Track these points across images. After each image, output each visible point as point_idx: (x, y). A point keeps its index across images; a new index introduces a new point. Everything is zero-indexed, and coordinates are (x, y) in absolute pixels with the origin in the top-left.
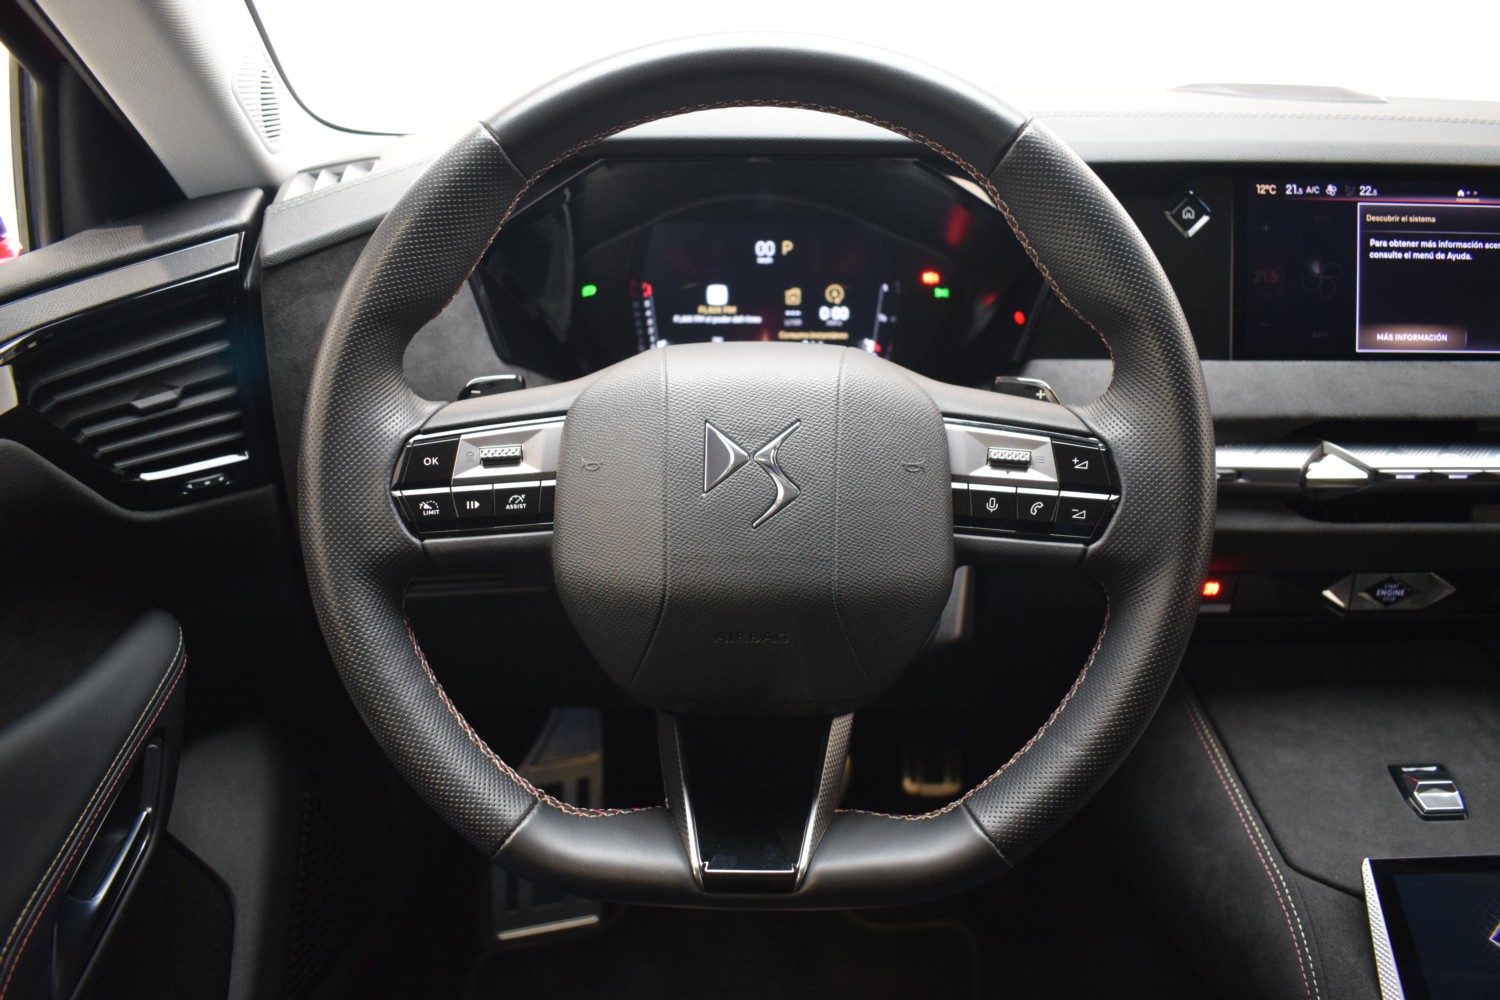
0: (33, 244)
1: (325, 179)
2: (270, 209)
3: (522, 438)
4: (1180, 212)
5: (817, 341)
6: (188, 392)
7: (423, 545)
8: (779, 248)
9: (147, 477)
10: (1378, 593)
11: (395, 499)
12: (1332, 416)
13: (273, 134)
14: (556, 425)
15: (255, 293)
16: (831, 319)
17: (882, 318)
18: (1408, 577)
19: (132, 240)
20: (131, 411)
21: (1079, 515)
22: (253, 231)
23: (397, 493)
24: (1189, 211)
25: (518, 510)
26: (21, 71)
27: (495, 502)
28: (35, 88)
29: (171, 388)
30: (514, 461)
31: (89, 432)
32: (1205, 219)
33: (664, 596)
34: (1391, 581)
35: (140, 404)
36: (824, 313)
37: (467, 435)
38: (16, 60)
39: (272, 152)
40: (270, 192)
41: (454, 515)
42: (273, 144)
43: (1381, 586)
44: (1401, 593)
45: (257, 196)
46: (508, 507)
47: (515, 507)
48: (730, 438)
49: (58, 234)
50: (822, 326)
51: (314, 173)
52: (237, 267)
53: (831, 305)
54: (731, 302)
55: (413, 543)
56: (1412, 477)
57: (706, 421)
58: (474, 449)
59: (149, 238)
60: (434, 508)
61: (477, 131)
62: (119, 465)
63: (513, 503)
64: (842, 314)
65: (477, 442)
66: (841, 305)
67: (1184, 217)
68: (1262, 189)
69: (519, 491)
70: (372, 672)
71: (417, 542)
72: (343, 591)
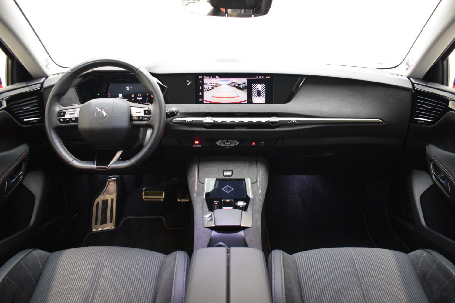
0: (8, 85)
1: (56, 75)
2: (46, 80)
3: (75, 111)
5: (137, 103)
6: (32, 107)
8: (130, 88)
9: (25, 120)
10: (225, 143)
11: (57, 119)
13: (48, 68)
14: (79, 110)
15: (42, 92)
16: (139, 99)
17: (148, 99)
18: (231, 141)
19: (24, 84)
20: (23, 109)
21: (146, 118)
22: (42, 83)
23: (58, 118)
24: (188, 81)
25: (74, 120)
27: (71, 119)
28: (10, 61)
29: (29, 106)
30: (74, 114)
31: (16, 112)
32: (191, 82)
33: (90, 129)
34: (228, 141)
35: (24, 108)
36: (138, 98)
37: (67, 111)
39: (47, 71)
40: (47, 77)
41: (65, 121)
42: (48, 70)
43: (226, 142)
44: (229, 143)
45: (45, 78)
48: (99, 109)
49: (12, 83)
50: (138, 100)
51: (54, 75)
52: (40, 88)
53: (139, 97)
54: (122, 97)
56: (221, 121)
57: (96, 107)
58: (68, 112)
59: (27, 84)
60: (62, 120)
62: (21, 118)
64: (141, 98)
65: (69, 112)
66: (140, 97)
68: (200, 77)
69: (74, 118)
70: (53, 141)
71: (60, 124)
72: (50, 131)
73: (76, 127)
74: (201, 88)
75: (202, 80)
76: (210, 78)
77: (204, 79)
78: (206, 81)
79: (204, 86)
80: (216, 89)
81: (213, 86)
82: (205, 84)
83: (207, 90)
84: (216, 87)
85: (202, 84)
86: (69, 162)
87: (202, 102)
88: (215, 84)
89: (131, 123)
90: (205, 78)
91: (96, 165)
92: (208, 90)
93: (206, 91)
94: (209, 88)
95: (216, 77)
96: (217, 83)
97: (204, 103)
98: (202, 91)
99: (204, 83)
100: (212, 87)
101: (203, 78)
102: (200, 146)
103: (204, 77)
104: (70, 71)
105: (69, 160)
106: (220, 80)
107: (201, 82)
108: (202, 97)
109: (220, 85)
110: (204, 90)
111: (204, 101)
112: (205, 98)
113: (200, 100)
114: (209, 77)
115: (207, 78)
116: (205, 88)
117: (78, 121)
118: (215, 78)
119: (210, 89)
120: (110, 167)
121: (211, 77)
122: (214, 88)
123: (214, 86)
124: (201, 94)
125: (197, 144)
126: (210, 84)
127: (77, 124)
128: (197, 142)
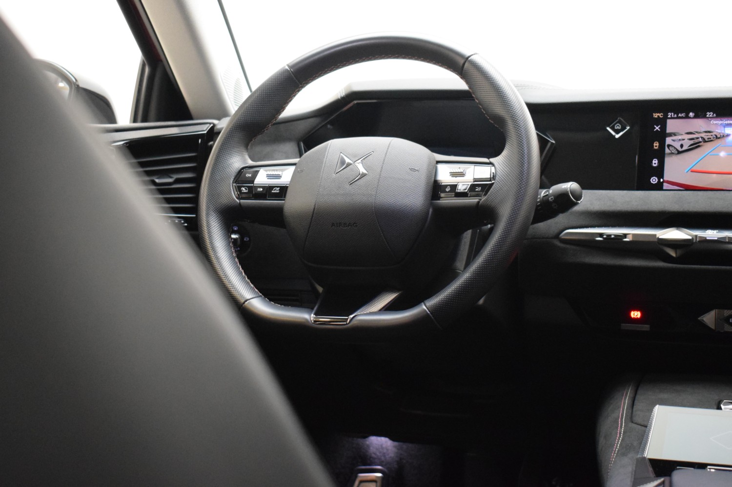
3: (282, 170)
4: (614, 126)
6: (178, 181)
7: (240, 203)
10: (730, 320)
12: (676, 211)
13: (237, 104)
14: (293, 168)
19: (170, 122)
20: (154, 183)
21: (478, 189)
23: (234, 185)
24: (618, 126)
25: (276, 193)
26: (144, 62)
27: (268, 189)
28: (147, 70)
29: (171, 177)
30: (278, 177)
32: (626, 129)
33: (314, 208)
35: (158, 181)
37: (262, 169)
38: (143, 58)
41: (253, 193)
46: (272, 191)
47: (275, 191)
48: (348, 157)
52: (207, 132)
55: (236, 201)
56: (716, 239)
57: (341, 153)
58: (264, 173)
60: (246, 189)
61: (285, 67)
63: (275, 190)
65: (266, 171)
67: (615, 128)
68: (656, 115)
69: (278, 187)
70: (212, 243)
71: (238, 201)
72: (208, 215)
73: (280, 210)
74: (656, 145)
75: (663, 123)
76: (687, 117)
77: (668, 121)
78: (672, 125)
79: (669, 141)
80: (707, 148)
81: (696, 141)
82: (670, 135)
83: (677, 152)
84: (705, 141)
85: (663, 135)
86: (242, 301)
87: (659, 187)
88: (703, 135)
89: (431, 204)
90: (672, 118)
91: (315, 314)
92: (679, 152)
93: (672, 153)
94: (682, 146)
95: (708, 113)
96: (709, 132)
97: (664, 188)
98: (661, 155)
99: (669, 130)
100: (692, 142)
101: (666, 118)
102: (646, 327)
103: (670, 114)
104: (287, 67)
105: (242, 296)
106: (720, 122)
107: (657, 128)
108: (659, 171)
109: (717, 138)
110: (667, 151)
111: (665, 184)
112: (668, 175)
113: (654, 180)
114: (683, 115)
115: (678, 118)
116: (669, 146)
117: (285, 197)
118: (704, 117)
119: (684, 148)
120: (354, 322)
121: (691, 114)
122: (699, 146)
123: (700, 140)
124: (655, 163)
125: (636, 320)
126: (688, 133)
127: (284, 203)
128: (636, 314)
